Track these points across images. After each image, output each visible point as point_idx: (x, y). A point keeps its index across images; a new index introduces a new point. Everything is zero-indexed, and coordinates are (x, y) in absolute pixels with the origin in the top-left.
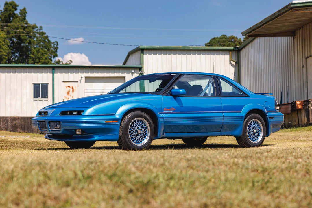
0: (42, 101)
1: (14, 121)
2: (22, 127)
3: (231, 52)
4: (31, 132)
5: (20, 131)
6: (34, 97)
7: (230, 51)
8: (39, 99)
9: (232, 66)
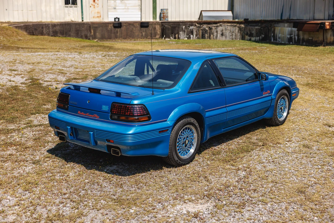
0: (72, 8)
1: (55, 28)
2: (61, 32)
4: (68, 36)
5: (60, 36)
6: (65, 4)
8: (69, 5)
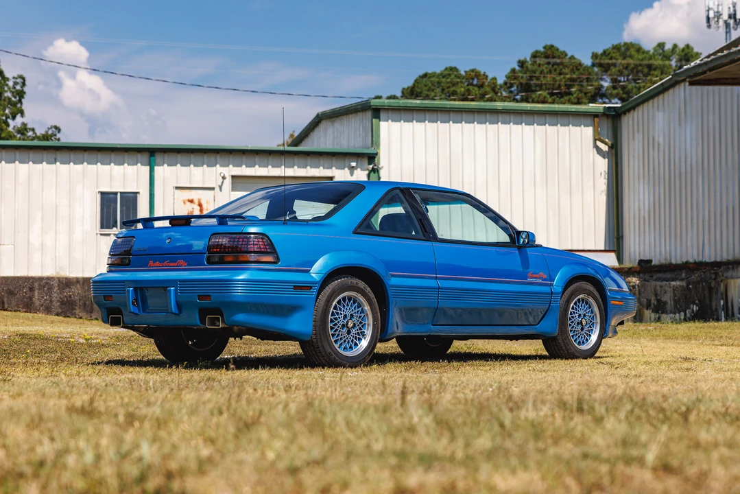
1: (68, 290)
2: (85, 304)
3: (596, 120)
5: (81, 314)
6: (102, 227)
7: (595, 115)
8: (114, 229)
9: (598, 153)
